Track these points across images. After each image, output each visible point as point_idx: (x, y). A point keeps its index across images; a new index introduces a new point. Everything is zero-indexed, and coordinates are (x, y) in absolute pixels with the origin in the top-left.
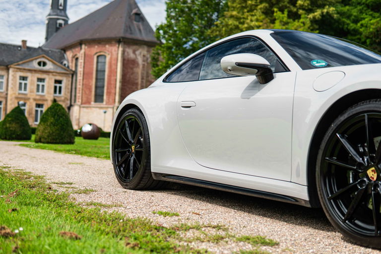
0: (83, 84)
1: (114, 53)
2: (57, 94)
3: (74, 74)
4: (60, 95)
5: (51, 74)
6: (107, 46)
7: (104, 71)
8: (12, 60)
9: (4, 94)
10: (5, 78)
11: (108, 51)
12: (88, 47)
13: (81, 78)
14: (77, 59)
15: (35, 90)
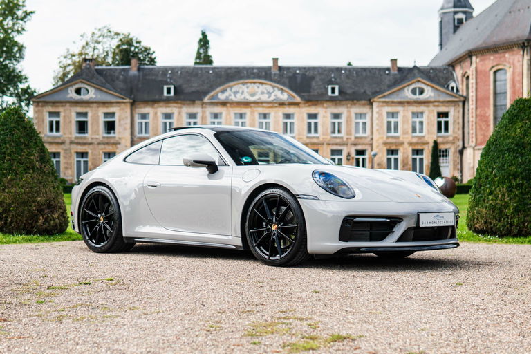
0: (476, 116)
1: (518, 65)
2: (443, 133)
3: (465, 101)
4: (446, 134)
5: (431, 105)
6: (507, 55)
7: (506, 93)
8: (378, 90)
9: (369, 139)
10: (368, 117)
11: (509, 63)
12: (481, 60)
13: (474, 107)
14: (468, 78)
15: (410, 130)
